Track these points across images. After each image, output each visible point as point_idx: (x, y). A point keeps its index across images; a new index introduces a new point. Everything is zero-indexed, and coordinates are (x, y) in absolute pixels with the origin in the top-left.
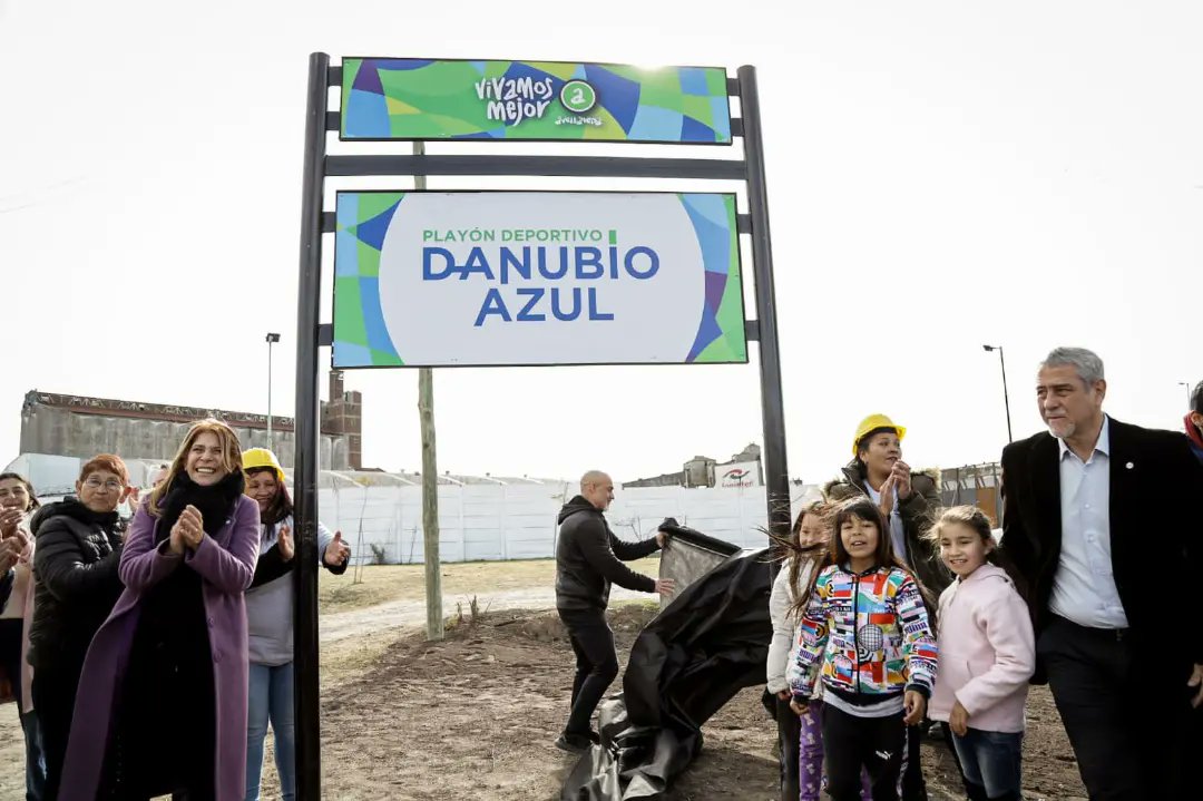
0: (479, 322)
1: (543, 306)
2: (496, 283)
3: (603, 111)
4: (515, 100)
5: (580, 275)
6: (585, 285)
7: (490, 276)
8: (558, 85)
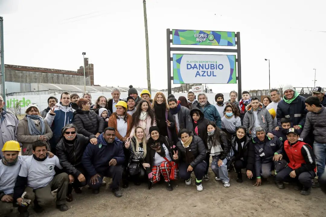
0: (196, 76)
1: (206, 74)
2: (198, 70)
3: (215, 40)
4: (201, 38)
5: (211, 69)
6: (212, 70)
7: (197, 69)
8: (208, 35)
